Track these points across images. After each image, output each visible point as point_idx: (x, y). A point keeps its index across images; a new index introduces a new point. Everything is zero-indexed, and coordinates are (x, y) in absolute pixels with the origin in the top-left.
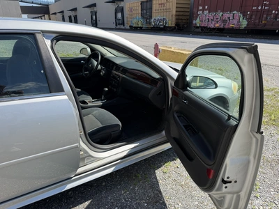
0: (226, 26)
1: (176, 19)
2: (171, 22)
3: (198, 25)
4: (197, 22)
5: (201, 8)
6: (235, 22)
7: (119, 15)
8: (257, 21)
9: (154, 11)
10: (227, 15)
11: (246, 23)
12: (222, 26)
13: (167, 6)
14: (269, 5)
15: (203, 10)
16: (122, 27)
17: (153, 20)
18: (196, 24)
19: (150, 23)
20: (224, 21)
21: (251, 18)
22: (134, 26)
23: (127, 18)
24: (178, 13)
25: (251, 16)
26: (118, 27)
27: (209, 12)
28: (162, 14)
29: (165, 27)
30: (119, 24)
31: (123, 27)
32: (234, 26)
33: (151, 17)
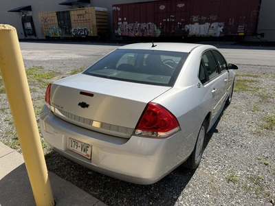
0: (144, 35)
1: (98, 29)
2: (93, 32)
3: (120, 34)
4: (119, 32)
5: (120, 19)
6: (151, 31)
7: (28, 25)
8: (168, 30)
9: (72, 21)
10: (144, 25)
11: (160, 32)
12: (141, 35)
13: (87, 17)
14: (174, 18)
15: (123, 21)
16: (33, 37)
17: (73, 30)
18: (117, 34)
19: (70, 33)
20: (142, 31)
21: (163, 28)
22: (51, 36)
23: (42, 28)
24: (98, 24)
25: (163, 26)
26: (28, 37)
27: (128, 23)
28: (82, 24)
29: (87, 36)
30: (29, 35)
31: (35, 38)
32: (151, 35)
33: (70, 27)
